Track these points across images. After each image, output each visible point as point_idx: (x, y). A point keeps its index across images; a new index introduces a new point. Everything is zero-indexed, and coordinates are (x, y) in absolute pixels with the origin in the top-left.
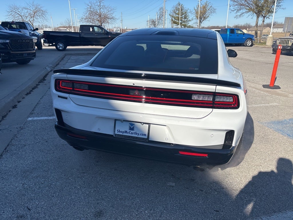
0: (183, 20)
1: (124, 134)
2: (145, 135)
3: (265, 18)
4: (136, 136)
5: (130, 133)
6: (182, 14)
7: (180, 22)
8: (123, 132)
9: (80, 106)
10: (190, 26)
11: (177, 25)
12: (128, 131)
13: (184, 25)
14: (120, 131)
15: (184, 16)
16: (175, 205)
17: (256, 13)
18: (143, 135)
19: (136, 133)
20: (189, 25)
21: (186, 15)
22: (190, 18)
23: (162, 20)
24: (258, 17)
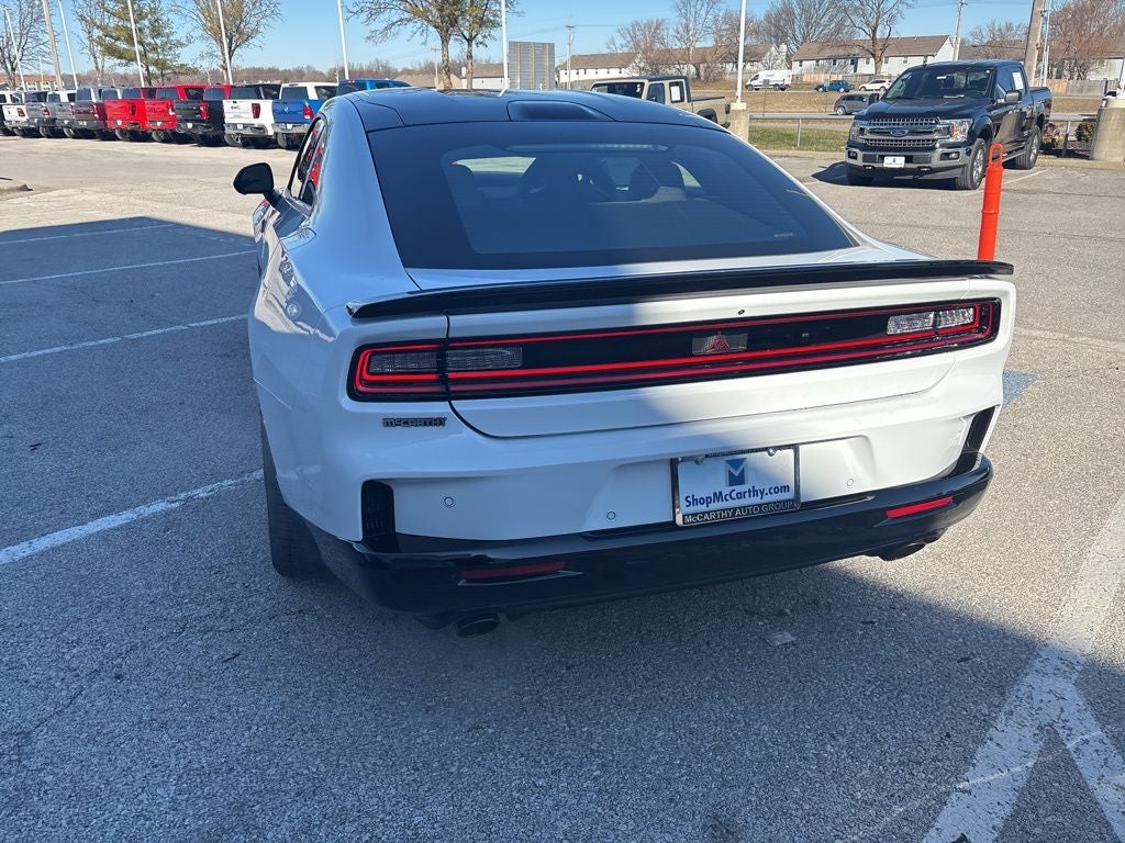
0: (149, 40)
1: (714, 506)
2: (786, 488)
3: (474, 45)
4: (757, 500)
5: (734, 495)
6: (140, 16)
7: (137, 48)
8: (707, 501)
9: (511, 442)
10: (182, 65)
11: (123, 61)
12: (726, 490)
13: (156, 63)
14: (696, 501)
15: (146, 22)
16: (868, 693)
17: (435, 27)
18: (777, 490)
19: (753, 492)
20: (180, 62)
21: (156, 21)
22: (180, 35)
23: (36, 39)
24: (445, 41)
